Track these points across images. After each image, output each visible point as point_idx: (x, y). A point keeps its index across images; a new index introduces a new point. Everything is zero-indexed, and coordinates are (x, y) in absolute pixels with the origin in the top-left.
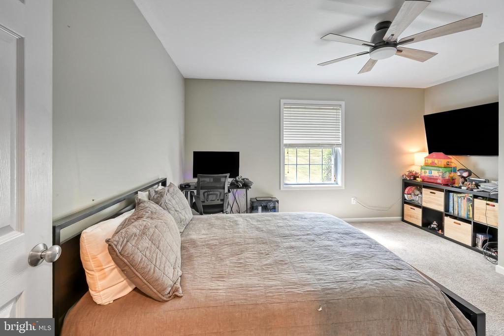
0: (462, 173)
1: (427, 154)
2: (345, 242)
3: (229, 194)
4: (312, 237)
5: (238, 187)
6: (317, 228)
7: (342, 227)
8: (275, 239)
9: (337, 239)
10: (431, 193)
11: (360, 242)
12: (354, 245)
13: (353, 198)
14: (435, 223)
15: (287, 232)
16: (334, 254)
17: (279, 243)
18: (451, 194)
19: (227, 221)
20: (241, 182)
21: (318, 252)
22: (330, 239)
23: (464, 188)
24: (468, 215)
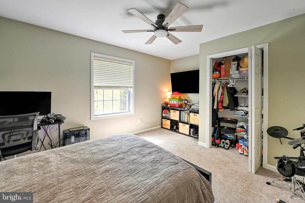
0: (185, 102)
1: (171, 93)
2: (144, 153)
3: (39, 131)
4: (121, 156)
5: (50, 123)
6: (123, 147)
7: (139, 142)
8: (91, 167)
9: (139, 152)
10: (174, 112)
11: (152, 150)
12: (150, 153)
13: (139, 119)
14: (175, 126)
15: (101, 157)
16: (140, 166)
17: (95, 170)
18: (182, 112)
19: (35, 161)
20: (53, 118)
21: (128, 168)
22: (134, 154)
23: (186, 108)
24: (188, 121)
